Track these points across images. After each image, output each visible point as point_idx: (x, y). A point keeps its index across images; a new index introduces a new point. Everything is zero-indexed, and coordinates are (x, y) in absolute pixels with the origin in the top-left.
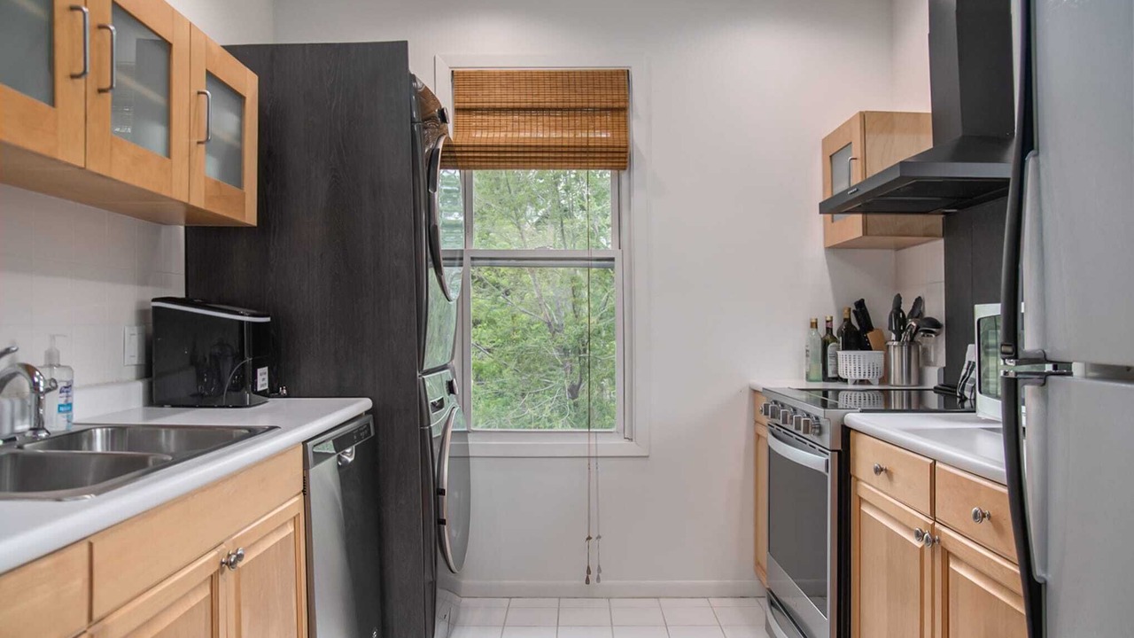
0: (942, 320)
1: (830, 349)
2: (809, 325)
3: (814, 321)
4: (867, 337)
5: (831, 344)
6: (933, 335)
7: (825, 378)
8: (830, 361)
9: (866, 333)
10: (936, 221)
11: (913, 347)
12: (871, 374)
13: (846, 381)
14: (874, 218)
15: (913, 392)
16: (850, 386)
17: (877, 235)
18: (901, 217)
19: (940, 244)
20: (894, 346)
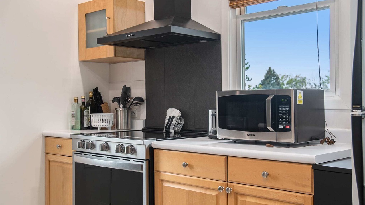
0: (144, 97)
1: (85, 113)
2: (73, 100)
3: (76, 99)
4: (101, 107)
5: (85, 111)
6: (139, 105)
7: (82, 128)
8: (85, 119)
9: (101, 104)
10: (143, 51)
11: (129, 111)
12: (108, 124)
13: (96, 129)
14: (119, 48)
15: (129, 132)
16: (99, 131)
17: (119, 57)
18: (129, 49)
19: (144, 62)
20: (121, 111)
